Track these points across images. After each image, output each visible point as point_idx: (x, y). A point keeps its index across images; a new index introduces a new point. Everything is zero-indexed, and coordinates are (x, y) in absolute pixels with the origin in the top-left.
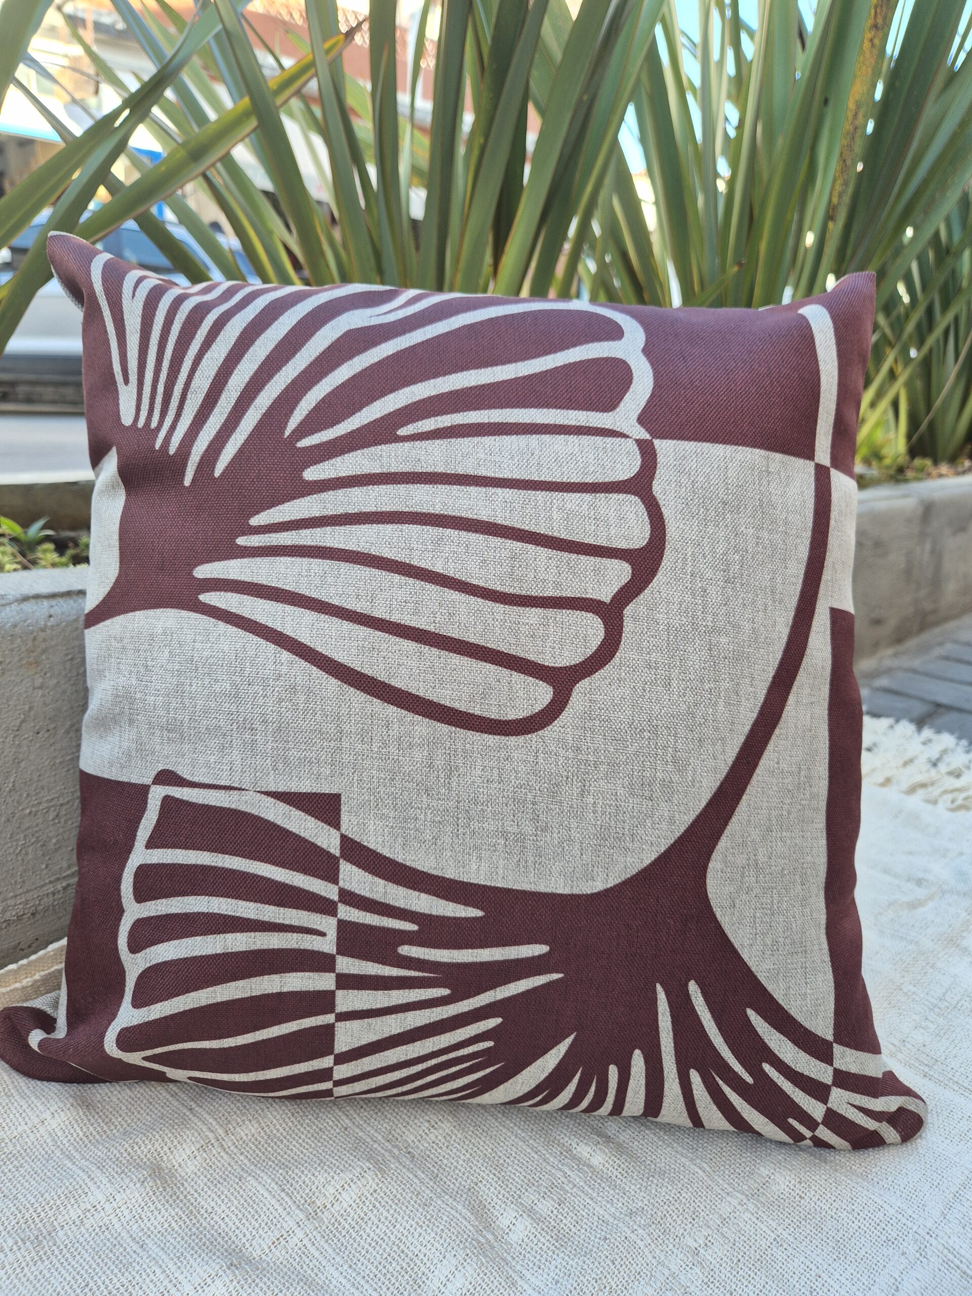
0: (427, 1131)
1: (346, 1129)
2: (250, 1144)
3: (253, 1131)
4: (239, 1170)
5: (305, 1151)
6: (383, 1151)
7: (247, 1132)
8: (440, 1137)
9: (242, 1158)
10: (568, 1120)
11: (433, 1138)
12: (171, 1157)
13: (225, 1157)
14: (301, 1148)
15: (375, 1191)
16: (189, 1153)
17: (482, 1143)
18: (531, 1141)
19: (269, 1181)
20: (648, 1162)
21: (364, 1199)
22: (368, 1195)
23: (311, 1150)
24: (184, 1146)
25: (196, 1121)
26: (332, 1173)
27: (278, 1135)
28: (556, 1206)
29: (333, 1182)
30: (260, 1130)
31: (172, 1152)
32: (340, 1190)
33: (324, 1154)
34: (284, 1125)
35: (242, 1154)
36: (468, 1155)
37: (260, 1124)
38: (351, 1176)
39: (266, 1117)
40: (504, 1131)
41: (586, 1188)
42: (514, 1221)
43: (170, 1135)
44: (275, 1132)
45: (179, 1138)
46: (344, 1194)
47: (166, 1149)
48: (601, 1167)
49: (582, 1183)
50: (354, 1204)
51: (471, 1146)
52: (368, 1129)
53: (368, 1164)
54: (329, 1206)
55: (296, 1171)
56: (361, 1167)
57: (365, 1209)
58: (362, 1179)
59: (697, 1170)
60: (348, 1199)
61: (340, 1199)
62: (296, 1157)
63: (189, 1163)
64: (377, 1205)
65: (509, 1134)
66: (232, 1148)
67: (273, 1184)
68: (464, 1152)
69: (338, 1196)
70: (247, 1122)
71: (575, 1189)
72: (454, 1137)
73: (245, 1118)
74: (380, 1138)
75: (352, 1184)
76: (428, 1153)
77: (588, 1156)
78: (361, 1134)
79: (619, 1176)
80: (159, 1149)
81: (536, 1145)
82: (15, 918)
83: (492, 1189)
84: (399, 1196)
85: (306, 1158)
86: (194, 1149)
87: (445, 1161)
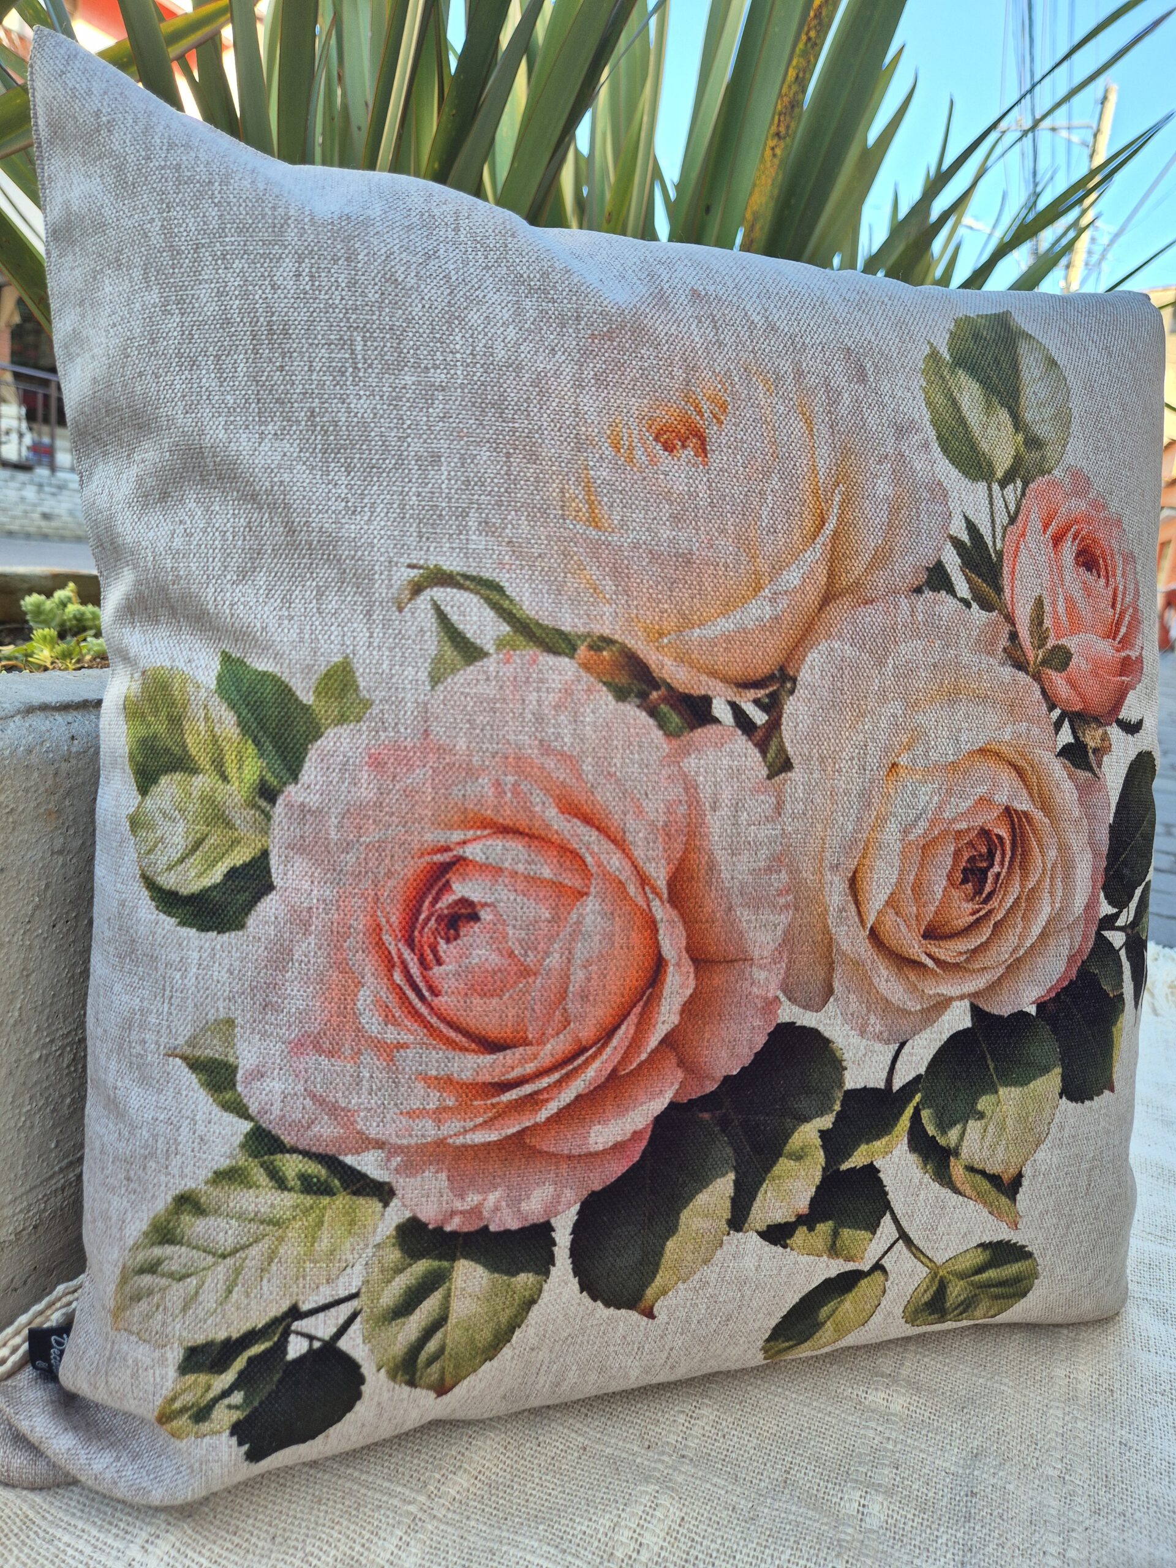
0: (687, 1424)
1: (585, 1449)
2: (472, 1503)
3: (465, 1485)
4: (481, 1542)
5: (553, 1493)
6: (653, 1465)
7: (457, 1488)
8: (707, 1428)
9: (473, 1523)
10: (835, 1367)
11: (702, 1431)
12: (372, 1557)
13: (450, 1529)
14: (545, 1490)
15: (683, 1519)
16: (395, 1541)
17: (762, 1422)
18: (815, 1404)
19: (536, 1545)
20: (948, 1393)
21: (674, 1534)
22: (677, 1528)
23: (560, 1489)
24: (382, 1534)
25: (378, 1496)
26: (615, 1512)
27: (501, 1480)
28: (894, 1471)
29: (623, 1523)
30: (472, 1480)
31: (369, 1549)
32: (638, 1530)
33: (582, 1490)
34: (501, 1465)
35: (468, 1518)
36: (755, 1441)
37: (469, 1473)
38: (642, 1508)
39: (471, 1460)
40: (776, 1399)
41: (909, 1441)
42: (862, 1502)
43: (352, 1527)
44: (493, 1477)
45: (369, 1527)
46: (647, 1534)
47: (358, 1548)
48: (907, 1412)
49: (901, 1437)
50: (665, 1544)
51: (751, 1428)
52: (613, 1441)
53: (653, 1487)
54: (634, 1555)
55: (563, 1521)
56: (647, 1492)
57: (684, 1547)
58: (659, 1509)
59: (1002, 1388)
60: (655, 1539)
61: (644, 1541)
62: (546, 1504)
63: (404, 1556)
64: (697, 1538)
65: (784, 1401)
66: (450, 1515)
67: (545, 1548)
68: (747, 1438)
69: (640, 1539)
70: (450, 1476)
71: (899, 1446)
72: (724, 1423)
73: (444, 1471)
74: (636, 1448)
75: (648, 1518)
76: (705, 1450)
77: (885, 1403)
78: (609, 1450)
79: (932, 1417)
80: (349, 1552)
81: (822, 1406)
82: (13, 1237)
83: (811, 1473)
84: (714, 1518)
85: (561, 1502)
86: (400, 1534)
87: (733, 1455)
